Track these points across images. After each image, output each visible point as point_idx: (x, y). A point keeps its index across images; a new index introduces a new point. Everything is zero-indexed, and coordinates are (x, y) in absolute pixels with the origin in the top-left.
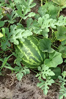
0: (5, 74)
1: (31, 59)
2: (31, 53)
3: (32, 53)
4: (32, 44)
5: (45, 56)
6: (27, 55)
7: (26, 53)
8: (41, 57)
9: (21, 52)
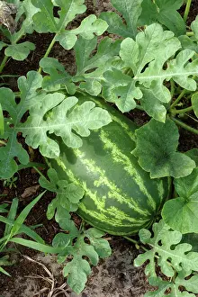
0: (20, 257)
1: (114, 209)
2: (109, 185)
3: (113, 187)
4: (110, 150)
5: (161, 191)
6: (98, 195)
7: (90, 186)
8: (149, 197)
9: (70, 182)
